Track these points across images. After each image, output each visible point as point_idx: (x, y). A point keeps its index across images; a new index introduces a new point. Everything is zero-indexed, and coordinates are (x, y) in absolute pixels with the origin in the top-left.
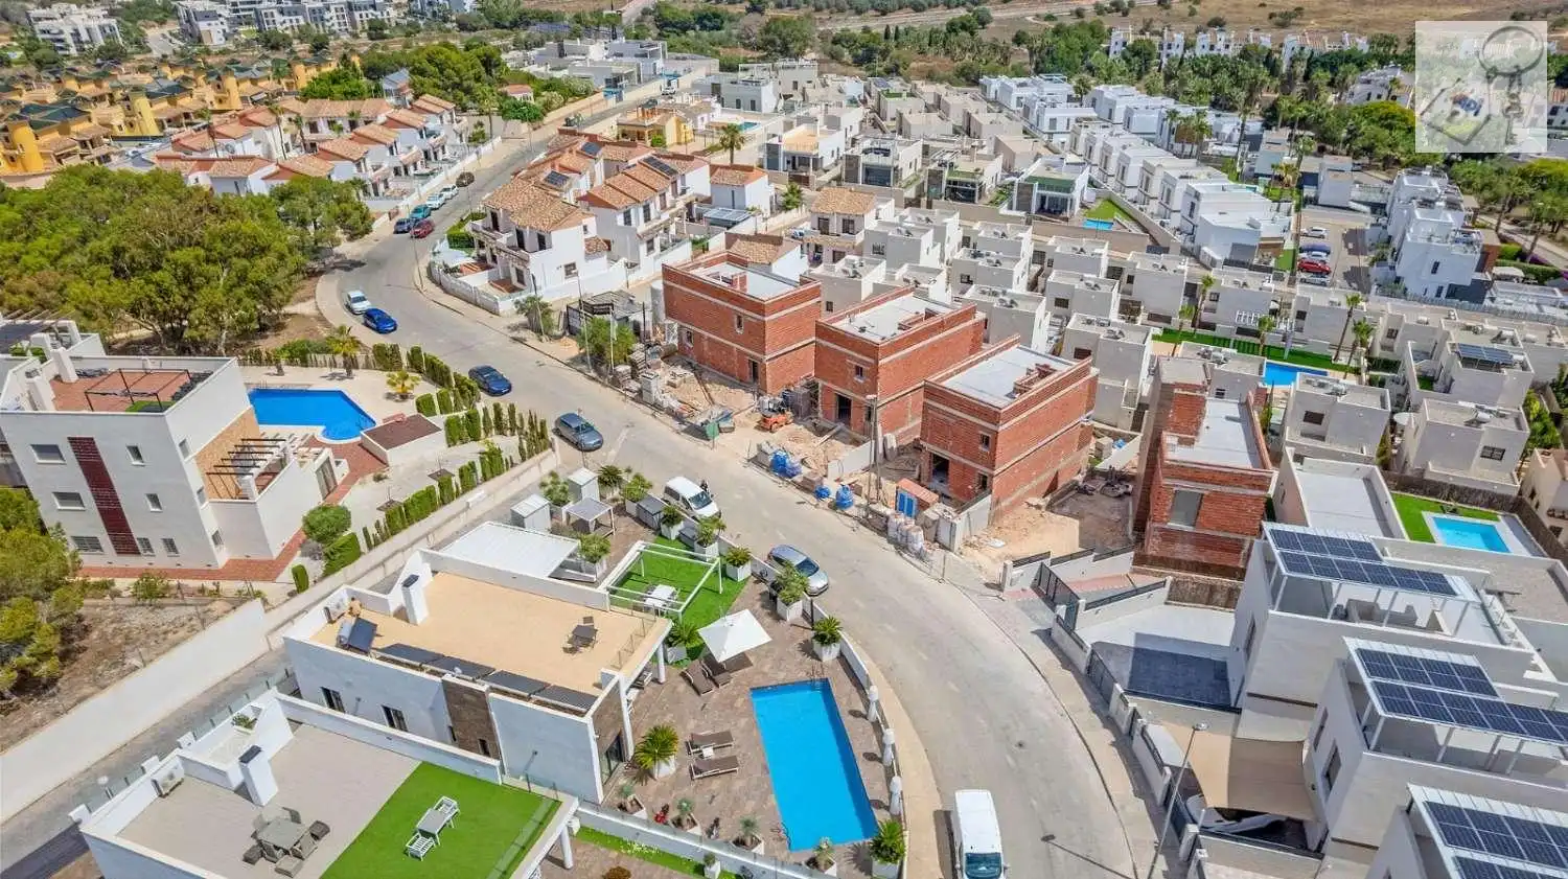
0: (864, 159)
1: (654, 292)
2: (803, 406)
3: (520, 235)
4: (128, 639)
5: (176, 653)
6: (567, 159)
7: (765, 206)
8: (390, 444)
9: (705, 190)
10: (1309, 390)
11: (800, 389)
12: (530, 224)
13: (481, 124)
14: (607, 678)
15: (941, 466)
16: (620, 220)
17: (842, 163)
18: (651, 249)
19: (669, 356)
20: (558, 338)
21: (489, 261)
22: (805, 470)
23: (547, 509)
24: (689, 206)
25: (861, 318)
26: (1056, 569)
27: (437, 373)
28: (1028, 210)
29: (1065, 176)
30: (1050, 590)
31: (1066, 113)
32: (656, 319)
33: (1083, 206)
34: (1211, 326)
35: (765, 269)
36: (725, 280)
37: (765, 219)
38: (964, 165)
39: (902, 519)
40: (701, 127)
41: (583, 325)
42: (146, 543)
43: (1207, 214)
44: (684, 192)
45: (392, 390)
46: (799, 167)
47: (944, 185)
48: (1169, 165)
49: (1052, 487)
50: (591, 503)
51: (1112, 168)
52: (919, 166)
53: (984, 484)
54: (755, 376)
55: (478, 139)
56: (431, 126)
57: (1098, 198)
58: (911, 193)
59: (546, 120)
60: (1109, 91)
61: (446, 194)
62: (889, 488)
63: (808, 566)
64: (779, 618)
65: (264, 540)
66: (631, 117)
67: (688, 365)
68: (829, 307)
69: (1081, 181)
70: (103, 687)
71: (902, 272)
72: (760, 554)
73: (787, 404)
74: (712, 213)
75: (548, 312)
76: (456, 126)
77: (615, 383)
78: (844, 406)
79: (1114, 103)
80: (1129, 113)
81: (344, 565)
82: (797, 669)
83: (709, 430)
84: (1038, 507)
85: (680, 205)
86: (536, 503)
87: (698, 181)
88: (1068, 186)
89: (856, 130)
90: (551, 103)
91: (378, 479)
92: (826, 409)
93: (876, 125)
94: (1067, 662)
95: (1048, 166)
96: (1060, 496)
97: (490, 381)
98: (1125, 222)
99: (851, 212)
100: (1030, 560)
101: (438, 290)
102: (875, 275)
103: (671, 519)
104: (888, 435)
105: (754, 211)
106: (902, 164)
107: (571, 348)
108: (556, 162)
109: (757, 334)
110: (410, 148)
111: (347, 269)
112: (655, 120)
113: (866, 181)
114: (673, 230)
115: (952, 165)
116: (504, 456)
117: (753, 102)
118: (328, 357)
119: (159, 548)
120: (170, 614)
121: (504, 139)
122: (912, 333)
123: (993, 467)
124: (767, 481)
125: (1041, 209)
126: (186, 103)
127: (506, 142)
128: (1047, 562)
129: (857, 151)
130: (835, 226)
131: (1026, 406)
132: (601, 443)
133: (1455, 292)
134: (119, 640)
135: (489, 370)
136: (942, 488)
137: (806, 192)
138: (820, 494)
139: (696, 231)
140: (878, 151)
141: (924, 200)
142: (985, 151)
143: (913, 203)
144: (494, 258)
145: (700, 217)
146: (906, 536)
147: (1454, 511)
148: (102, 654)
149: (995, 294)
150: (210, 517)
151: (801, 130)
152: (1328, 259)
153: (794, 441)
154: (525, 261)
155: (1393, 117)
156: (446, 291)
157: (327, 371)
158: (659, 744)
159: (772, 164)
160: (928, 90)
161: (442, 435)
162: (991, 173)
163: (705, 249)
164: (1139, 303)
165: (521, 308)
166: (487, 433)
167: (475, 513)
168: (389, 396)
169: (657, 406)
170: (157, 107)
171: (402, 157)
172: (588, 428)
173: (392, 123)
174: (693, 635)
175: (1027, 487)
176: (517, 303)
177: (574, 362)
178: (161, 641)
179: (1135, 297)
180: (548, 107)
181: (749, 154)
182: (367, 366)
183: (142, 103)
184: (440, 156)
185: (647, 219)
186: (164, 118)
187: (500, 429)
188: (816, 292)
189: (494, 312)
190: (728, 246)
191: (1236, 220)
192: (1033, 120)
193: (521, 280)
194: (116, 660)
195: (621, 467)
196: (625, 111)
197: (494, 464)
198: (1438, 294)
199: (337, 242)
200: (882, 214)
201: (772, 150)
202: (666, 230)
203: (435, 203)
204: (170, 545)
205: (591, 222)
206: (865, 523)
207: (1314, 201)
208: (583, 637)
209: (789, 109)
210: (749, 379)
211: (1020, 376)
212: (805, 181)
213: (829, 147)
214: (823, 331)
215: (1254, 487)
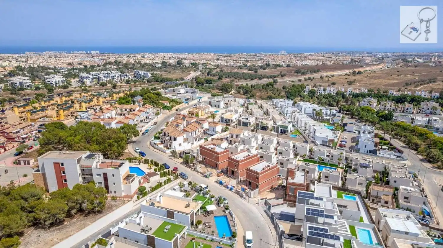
0: (242, 120)
1: (197, 150)
2: (225, 172)
3: (171, 138)
4: (112, 206)
5: (120, 208)
6: (179, 121)
7: (220, 131)
8: (150, 177)
9: (208, 127)
10: (326, 171)
11: (225, 169)
12: (173, 135)
13: (158, 111)
14: (192, 210)
15: (250, 183)
16: (190, 134)
17: (237, 121)
18: (196, 140)
19: (200, 162)
20: (178, 158)
21: (163, 142)
22: (225, 183)
23: (179, 188)
24: (204, 131)
25: (236, 156)
26: (268, 201)
27: (156, 164)
28: (278, 133)
29: (287, 125)
30: (266, 203)
31: (290, 109)
32: (198, 155)
33: (291, 131)
34: (314, 159)
35: (219, 146)
36: (211, 148)
37: (220, 134)
38: (264, 122)
39: (242, 192)
40: (207, 112)
41: (184, 156)
42: (111, 191)
43: (317, 134)
44: (203, 128)
45: (148, 167)
46: (228, 122)
47: (260, 126)
48: (311, 122)
49: (272, 188)
50: (187, 187)
51: (299, 123)
52: (255, 122)
53: (257, 186)
54: (217, 166)
55: (157, 114)
56: (148, 111)
57: (295, 129)
58: (252, 128)
59: (172, 109)
60: (302, 103)
61: (152, 127)
62: (240, 187)
63: (225, 199)
64: (219, 206)
65: (131, 192)
66: (191, 110)
67: (204, 164)
68: (232, 153)
69: (290, 126)
70: (110, 212)
71: (247, 147)
72: (217, 196)
73: (222, 172)
74: (209, 133)
75: (176, 153)
76: (153, 111)
77: (190, 167)
78: (233, 172)
79: (302, 106)
80: (305, 109)
81: (145, 196)
82: (222, 214)
83: (208, 176)
84: (268, 191)
85: (202, 131)
86: (177, 187)
87: (206, 125)
88: (287, 127)
89: (242, 113)
90: (173, 105)
91: (148, 183)
92: (229, 173)
93: (246, 111)
94: (268, 215)
95: (283, 123)
96: (272, 189)
97: (166, 166)
98: (300, 135)
99: (238, 133)
100: (263, 199)
101: (153, 148)
102: (241, 147)
103: (201, 190)
104: (241, 178)
105: (217, 132)
106: (251, 122)
107: (181, 160)
108: (177, 122)
109: (217, 159)
110: (144, 116)
111: (133, 143)
112: (197, 110)
113: (243, 125)
114: (200, 137)
115: (261, 122)
116: (171, 179)
117: (218, 106)
118: (135, 161)
119: (113, 192)
120: (118, 203)
121: (163, 114)
122: (245, 159)
123: (258, 183)
124: (218, 185)
125: (281, 132)
126: (92, 104)
127: (164, 114)
128: (266, 199)
129: (241, 119)
130: (234, 136)
131: (264, 172)
132: (188, 178)
133: (370, 152)
134: (110, 206)
135: (166, 164)
136: (250, 187)
137: (229, 127)
138: (228, 188)
139: (205, 136)
140: (245, 118)
141: (255, 130)
142: (270, 119)
143: (253, 131)
144: (164, 142)
145: (206, 133)
146: (243, 195)
147: (349, 194)
148: (109, 208)
149: (265, 151)
150: (123, 187)
151: (229, 113)
152: (346, 144)
153: (224, 178)
154: (172, 143)
155: (369, 110)
156: (155, 148)
157: (135, 164)
158: (199, 222)
159: (222, 121)
160: (260, 102)
161: (159, 176)
162: (270, 124)
163: (207, 140)
164: (298, 154)
165: (171, 152)
166: (167, 175)
167: (166, 189)
168: (148, 168)
169: (198, 172)
170: (86, 105)
171: (142, 118)
172: (184, 175)
173: (139, 111)
174: (205, 208)
175: (266, 188)
176: (170, 151)
177: (181, 163)
178: (117, 206)
179: (297, 152)
180: (172, 106)
181: (217, 119)
182: (142, 163)
183: (83, 104)
184: (149, 118)
185: (196, 134)
186: (87, 107)
187: (169, 175)
188: (228, 151)
189: (165, 153)
190: (212, 141)
191: (324, 135)
192: (283, 110)
193: (170, 146)
194: (111, 209)
195: (192, 182)
196: (189, 107)
197: (169, 181)
198: (367, 152)
199: (132, 137)
200: (245, 134)
201: (222, 118)
202: (199, 137)
203: (150, 129)
204: (115, 192)
205: (185, 135)
206: (236, 193)
207: (345, 130)
208: (188, 206)
209: (227, 107)
210: (215, 167)
211: (264, 167)
212: (229, 125)
213: (235, 117)
214: (229, 158)
215: (303, 187)
